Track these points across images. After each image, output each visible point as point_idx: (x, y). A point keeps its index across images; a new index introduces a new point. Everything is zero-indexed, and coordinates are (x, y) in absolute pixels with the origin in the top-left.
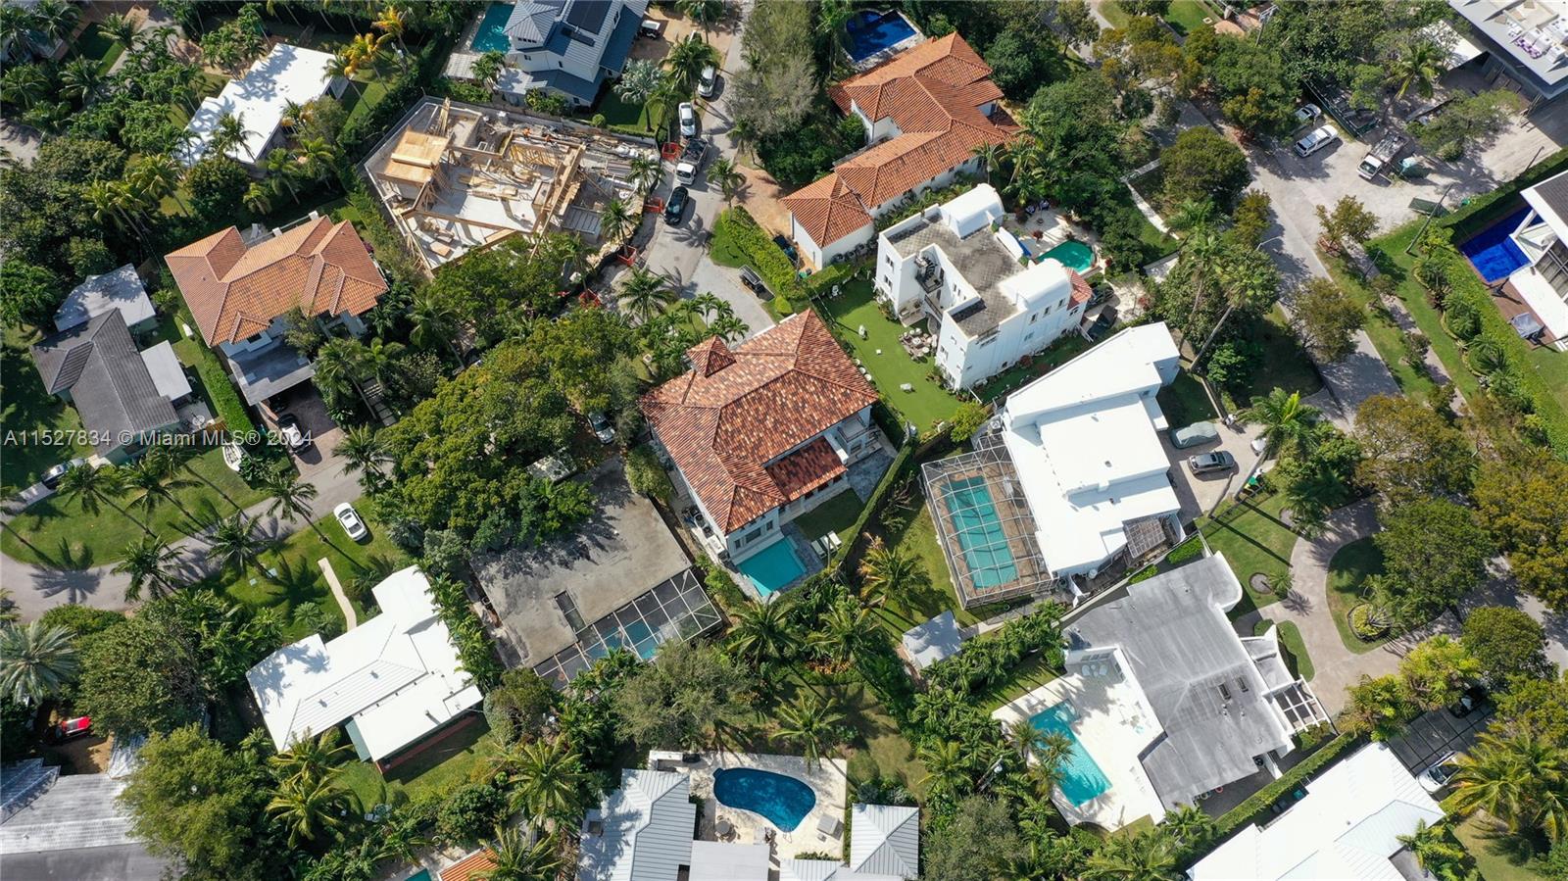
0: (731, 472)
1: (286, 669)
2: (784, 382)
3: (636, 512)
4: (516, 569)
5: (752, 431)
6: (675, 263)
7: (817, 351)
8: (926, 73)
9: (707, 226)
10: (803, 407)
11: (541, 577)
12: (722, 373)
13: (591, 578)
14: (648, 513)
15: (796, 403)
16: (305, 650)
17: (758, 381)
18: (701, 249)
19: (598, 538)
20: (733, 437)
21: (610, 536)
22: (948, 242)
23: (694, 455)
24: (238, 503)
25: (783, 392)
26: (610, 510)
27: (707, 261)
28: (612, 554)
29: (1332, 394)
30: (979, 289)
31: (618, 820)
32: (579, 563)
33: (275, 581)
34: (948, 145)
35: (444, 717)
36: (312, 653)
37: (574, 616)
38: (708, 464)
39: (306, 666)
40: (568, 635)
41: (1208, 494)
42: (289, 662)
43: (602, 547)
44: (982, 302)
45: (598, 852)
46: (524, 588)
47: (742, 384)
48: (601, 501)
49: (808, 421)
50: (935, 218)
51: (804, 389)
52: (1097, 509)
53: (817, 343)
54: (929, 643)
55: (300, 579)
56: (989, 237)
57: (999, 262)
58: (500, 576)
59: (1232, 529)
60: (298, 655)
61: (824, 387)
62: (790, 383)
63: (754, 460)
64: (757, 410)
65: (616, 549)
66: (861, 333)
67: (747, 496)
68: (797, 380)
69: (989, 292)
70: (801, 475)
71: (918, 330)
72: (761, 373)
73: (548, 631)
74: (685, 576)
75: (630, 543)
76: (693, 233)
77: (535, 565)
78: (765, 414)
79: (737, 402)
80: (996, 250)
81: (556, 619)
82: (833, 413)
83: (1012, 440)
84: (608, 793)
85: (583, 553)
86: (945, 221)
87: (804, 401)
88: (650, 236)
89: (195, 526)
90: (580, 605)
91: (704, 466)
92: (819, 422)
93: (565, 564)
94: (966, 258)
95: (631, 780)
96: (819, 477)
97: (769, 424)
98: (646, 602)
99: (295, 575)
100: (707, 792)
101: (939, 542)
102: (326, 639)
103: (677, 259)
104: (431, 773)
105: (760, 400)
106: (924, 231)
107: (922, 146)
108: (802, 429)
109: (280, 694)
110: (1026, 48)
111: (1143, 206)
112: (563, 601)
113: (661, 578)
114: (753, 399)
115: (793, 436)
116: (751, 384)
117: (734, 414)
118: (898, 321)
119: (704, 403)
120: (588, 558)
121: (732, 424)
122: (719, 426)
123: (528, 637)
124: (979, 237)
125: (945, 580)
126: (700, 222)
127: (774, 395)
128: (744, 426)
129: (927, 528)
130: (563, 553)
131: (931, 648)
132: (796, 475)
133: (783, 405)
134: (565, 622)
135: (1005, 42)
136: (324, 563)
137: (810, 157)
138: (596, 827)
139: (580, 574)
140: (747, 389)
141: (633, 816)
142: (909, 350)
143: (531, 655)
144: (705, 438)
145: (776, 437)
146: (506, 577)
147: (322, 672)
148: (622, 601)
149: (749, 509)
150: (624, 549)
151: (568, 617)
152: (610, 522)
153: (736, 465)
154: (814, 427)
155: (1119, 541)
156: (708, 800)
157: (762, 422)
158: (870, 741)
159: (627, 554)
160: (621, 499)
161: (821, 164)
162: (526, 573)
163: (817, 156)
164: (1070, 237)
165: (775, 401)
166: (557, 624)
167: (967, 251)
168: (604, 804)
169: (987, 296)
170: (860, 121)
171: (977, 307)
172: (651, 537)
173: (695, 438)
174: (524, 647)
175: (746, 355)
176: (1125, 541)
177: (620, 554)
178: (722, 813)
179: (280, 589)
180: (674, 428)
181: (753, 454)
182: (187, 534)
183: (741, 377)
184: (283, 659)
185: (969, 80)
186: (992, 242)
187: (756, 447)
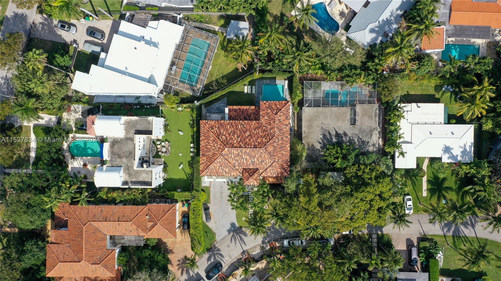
0: (274, 122)
1: (460, 154)
2: (233, 145)
3: (310, 140)
4: (363, 142)
5: (256, 134)
6: (231, 245)
7: (210, 154)
8: (76, 259)
9: (206, 256)
10: (231, 132)
11: (356, 135)
12: (251, 167)
13: (339, 124)
14: (306, 137)
15: (233, 135)
16: (449, 158)
17: (241, 152)
18: (216, 246)
19: (329, 137)
20: (265, 136)
21: (324, 136)
22: (128, 169)
23: (282, 138)
24: (444, 239)
25: (235, 142)
26: (318, 146)
27: (218, 238)
28: (327, 129)
29: (30, 33)
30: (132, 140)
31: (377, 33)
32: (341, 132)
33: (445, 198)
34: (94, 216)
35: (414, 105)
36: (447, 155)
37: (353, 114)
38: (280, 131)
39: (452, 151)
40: (358, 108)
41: (105, 25)
42: (457, 156)
43: (329, 133)
44: (135, 134)
45: (389, 27)
46: (364, 134)
47: (248, 155)
48: (319, 152)
49: (233, 126)
50: (125, 183)
51: (227, 139)
52: (151, 38)
53: (208, 157)
54: (241, 29)
55: (435, 192)
56: (111, 161)
57: (116, 146)
58: (370, 144)
59: (108, 8)
60: (452, 157)
61: (219, 135)
62: (231, 143)
63: (262, 123)
64: (250, 140)
65: (325, 130)
66: (182, 166)
67: (274, 110)
68: (227, 143)
69: (129, 136)
70: (246, 113)
71: (160, 153)
72: (238, 155)
73: (365, 113)
74: (307, 105)
75: (319, 129)
76: (214, 255)
77: (356, 140)
78: (247, 137)
79: (255, 147)
80: (113, 153)
81: (359, 116)
82: (221, 124)
83: (161, 84)
84: (375, 44)
85: (337, 135)
86: (123, 179)
87: (230, 134)
88: (232, 264)
89: (463, 239)
90: (348, 117)
91: (282, 132)
92: (229, 124)
93: (345, 134)
94: (127, 157)
95: (366, 44)
96: (240, 109)
97: (248, 133)
98: (325, 104)
99: (437, 195)
100: (341, 31)
101: (211, 67)
102: (440, 159)
103: (229, 246)
104: (425, 93)
105: (246, 143)
106: (134, 180)
107: (106, 221)
108: (237, 125)
109: (465, 146)
110: (22, 252)
111: (33, 154)
112: (353, 122)
113: (316, 109)
114: (248, 145)
115: (242, 124)
116: (246, 152)
117: (259, 144)
118: (165, 163)
119: (267, 156)
120: (336, 132)
121: (262, 140)
122: (268, 142)
123: (372, 116)
124: (115, 163)
125: (218, 53)
126: (209, 259)
127: (239, 142)
128: (258, 137)
129: (211, 74)
130: (344, 139)
131: (241, 27)
132: (248, 115)
133: (238, 137)
134: (357, 113)
135: (28, 261)
136: (425, 194)
137: (150, 255)
138: (386, 35)
139: (342, 128)
140: (248, 150)
141: (372, 31)
142: (169, 148)
143: (375, 109)
144: (274, 142)
145: (248, 127)
146: (368, 142)
147: (447, 145)
148: (334, 109)
149: (276, 105)
150: (322, 128)
151: (355, 115)
152: (321, 141)
153: (270, 124)
154: (231, 123)
155: (152, 23)
156: (342, 28)
157: (250, 135)
158: (279, 15)
159: (322, 125)
160: (312, 148)
161: (148, 249)
162: (361, 139)
163: (147, 253)
164: (73, 157)
165: (241, 140)
166: (360, 114)
167: (124, 160)
168: (379, 41)
169: (131, 135)
170: (118, 259)
171: (139, 132)
172: (310, 126)
173: (278, 145)
174: (376, 113)
175: (237, 170)
176: (150, 22)
177: (324, 127)
178: (340, 21)
179: (444, 193)
180: (283, 154)
181: (261, 126)
182: (467, 238)
183: (246, 159)
184: (459, 158)
185: (60, 246)
186: (112, 157)
187: (258, 128)
